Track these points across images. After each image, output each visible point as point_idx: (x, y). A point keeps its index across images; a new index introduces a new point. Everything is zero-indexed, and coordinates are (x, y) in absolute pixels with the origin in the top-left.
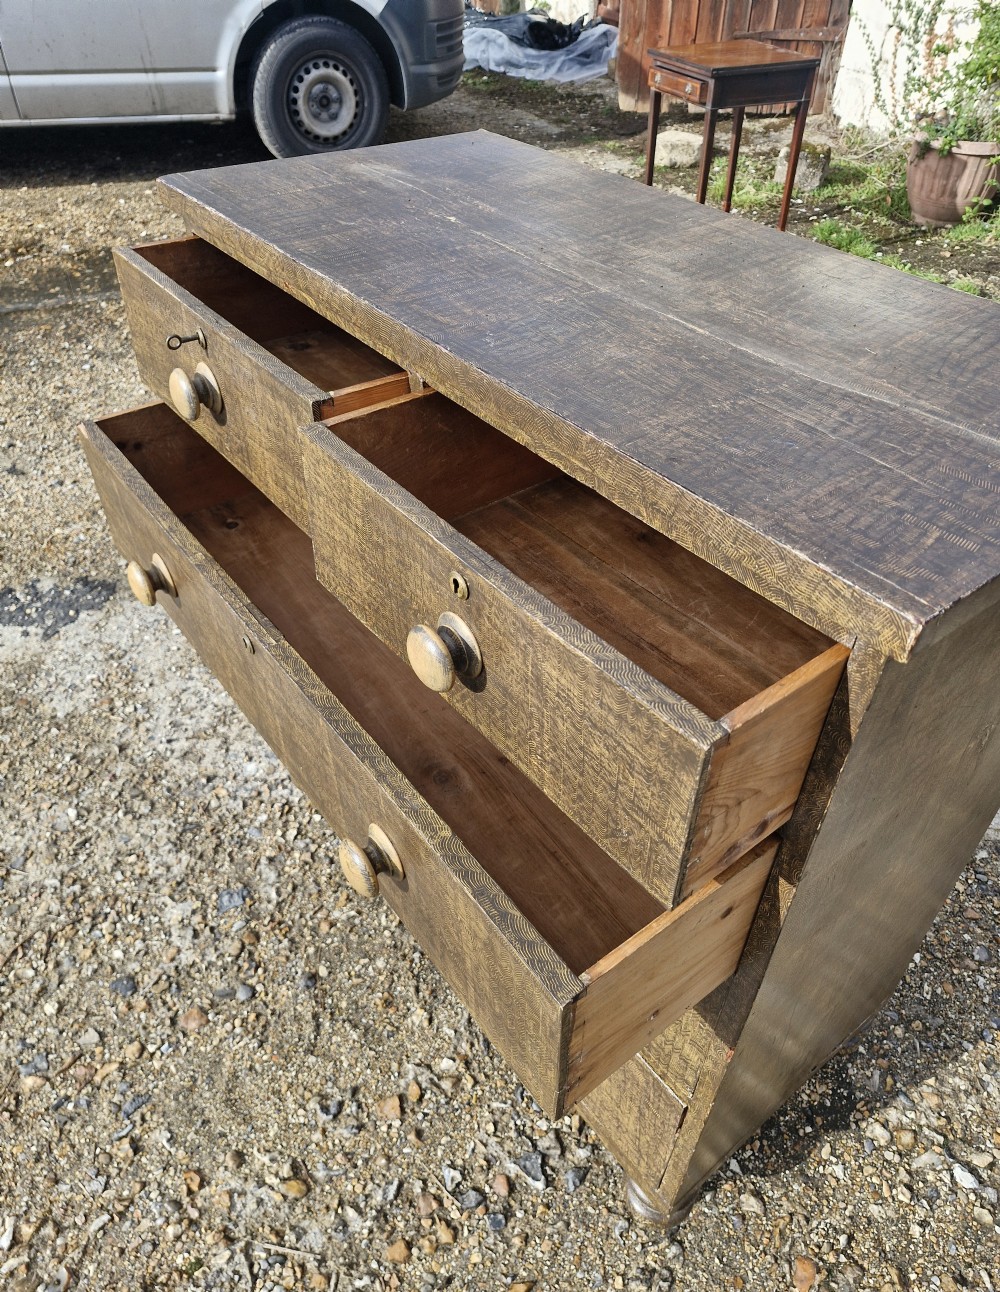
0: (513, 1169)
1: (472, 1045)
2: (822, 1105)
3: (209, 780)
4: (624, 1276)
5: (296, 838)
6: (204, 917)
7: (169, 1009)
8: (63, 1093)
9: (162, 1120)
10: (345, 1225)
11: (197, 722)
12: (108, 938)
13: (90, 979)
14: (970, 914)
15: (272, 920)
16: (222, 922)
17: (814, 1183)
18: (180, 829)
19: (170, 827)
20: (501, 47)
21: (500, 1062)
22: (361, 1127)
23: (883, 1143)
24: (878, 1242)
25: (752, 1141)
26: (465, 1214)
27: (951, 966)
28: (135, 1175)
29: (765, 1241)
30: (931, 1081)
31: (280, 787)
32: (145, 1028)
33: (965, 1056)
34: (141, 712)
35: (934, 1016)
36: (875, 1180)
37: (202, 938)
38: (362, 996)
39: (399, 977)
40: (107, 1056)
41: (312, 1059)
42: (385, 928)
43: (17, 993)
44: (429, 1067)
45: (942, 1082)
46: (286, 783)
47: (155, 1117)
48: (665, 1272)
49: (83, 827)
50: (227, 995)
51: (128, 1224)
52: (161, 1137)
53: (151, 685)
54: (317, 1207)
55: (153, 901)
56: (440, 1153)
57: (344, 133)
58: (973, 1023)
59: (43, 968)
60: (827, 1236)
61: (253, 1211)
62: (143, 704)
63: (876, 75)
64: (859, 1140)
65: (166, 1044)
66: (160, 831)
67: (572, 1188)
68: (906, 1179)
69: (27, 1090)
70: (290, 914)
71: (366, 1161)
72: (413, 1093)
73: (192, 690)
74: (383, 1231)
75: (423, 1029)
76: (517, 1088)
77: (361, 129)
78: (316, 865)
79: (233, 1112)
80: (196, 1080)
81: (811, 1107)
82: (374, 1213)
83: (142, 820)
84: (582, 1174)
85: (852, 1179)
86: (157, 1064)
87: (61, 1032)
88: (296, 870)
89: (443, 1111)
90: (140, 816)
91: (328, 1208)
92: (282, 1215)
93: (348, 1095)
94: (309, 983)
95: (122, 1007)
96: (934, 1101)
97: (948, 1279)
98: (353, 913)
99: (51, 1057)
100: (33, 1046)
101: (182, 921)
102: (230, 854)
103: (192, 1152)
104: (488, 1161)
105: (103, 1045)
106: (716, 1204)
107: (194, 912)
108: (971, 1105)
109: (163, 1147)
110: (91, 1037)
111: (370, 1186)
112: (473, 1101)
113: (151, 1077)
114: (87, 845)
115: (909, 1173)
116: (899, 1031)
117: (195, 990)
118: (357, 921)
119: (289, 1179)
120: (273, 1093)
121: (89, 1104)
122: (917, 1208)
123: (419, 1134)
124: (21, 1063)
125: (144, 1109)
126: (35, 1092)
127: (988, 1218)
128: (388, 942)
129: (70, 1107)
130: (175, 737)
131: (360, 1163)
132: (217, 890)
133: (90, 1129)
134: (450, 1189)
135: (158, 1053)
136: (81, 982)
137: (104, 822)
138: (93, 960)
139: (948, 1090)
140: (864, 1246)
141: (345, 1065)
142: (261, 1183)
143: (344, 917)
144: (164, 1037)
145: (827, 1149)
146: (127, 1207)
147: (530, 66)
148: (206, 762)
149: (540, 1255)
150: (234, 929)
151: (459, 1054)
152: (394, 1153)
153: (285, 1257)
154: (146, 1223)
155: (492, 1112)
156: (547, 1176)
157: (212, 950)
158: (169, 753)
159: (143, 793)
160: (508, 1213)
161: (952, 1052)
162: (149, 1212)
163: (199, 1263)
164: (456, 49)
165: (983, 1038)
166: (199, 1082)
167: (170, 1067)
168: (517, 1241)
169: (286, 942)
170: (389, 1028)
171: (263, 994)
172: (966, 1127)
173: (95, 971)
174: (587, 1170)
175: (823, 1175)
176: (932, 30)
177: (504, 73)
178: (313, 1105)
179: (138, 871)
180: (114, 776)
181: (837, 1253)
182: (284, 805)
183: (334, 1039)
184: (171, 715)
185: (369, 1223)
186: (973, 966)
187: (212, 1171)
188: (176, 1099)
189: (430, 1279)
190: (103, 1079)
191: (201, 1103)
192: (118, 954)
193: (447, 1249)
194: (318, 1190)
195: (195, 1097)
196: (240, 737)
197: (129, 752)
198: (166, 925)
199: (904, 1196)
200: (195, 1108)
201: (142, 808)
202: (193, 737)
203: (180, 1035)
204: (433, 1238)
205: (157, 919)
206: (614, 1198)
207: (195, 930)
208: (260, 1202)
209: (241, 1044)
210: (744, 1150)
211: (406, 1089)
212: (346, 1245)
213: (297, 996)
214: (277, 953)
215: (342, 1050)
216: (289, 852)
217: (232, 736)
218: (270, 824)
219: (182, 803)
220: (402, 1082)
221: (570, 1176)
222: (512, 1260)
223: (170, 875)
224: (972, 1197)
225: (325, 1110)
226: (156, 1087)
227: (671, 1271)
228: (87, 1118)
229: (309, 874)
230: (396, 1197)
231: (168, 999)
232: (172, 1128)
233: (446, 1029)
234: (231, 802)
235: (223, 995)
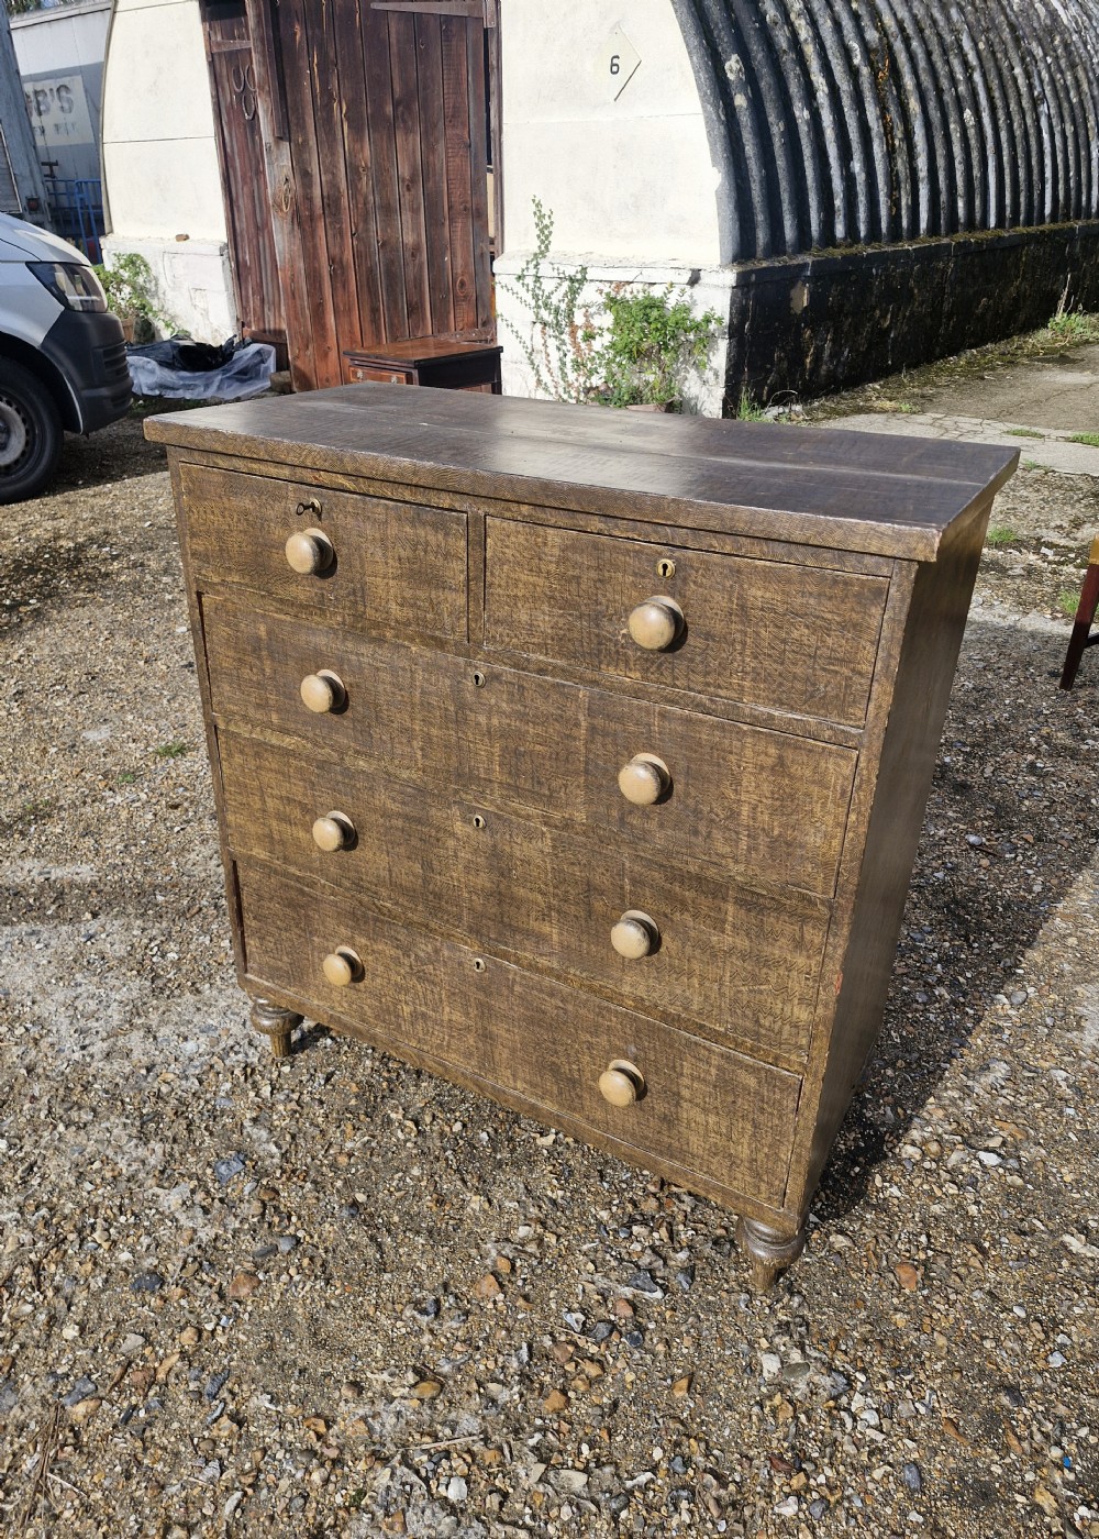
0: (628, 1292)
1: (540, 1207)
2: (858, 1147)
3: (149, 1070)
4: (765, 1336)
5: (272, 1093)
6: (208, 1193)
7: (211, 1286)
8: (125, 1404)
9: (253, 1387)
10: (494, 1401)
11: (107, 1022)
12: (106, 1245)
13: (103, 1291)
14: (900, 971)
15: (284, 1172)
16: (229, 1190)
17: (882, 1207)
18: (138, 1123)
19: (125, 1124)
20: (152, 372)
21: (572, 1212)
22: (467, 1313)
23: (918, 1158)
24: (950, 1231)
25: (817, 1194)
26: (603, 1346)
27: (905, 1013)
28: (249, 1446)
29: (865, 1264)
30: (932, 1100)
31: (232, 1055)
32: (191, 1312)
33: (947, 1074)
34: (35, 1031)
35: (910, 1053)
36: (926, 1187)
37: (214, 1212)
38: (411, 1205)
39: (440, 1177)
40: (161, 1352)
41: (387, 1276)
42: (406, 1141)
43: (21, 1332)
44: (507, 1240)
45: (939, 1098)
46: (236, 1048)
47: (245, 1387)
48: (798, 1320)
49: (21, 1155)
50: (269, 1252)
51: (265, 1491)
52: (264, 1401)
53: (34, 1003)
54: (458, 1397)
55: (141, 1197)
56: (553, 1306)
57: (16, 462)
58: (941, 1048)
59: (41, 1297)
60: (910, 1242)
61: (395, 1426)
62: (33, 1023)
63: (532, 363)
64: (899, 1162)
65: (224, 1318)
66: (115, 1131)
67: (687, 1287)
68: (948, 1177)
69: (80, 1418)
70: (301, 1160)
71: (486, 1340)
72: (504, 1267)
73: (85, 995)
74: (533, 1390)
75: (485, 1211)
76: (599, 1227)
77: (35, 455)
78: (306, 1111)
79: (328, 1351)
80: (272, 1339)
81: (850, 1151)
82: (517, 1378)
83: (89, 1128)
84: (690, 1272)
85: (908, 1193)
86: (222, 1340)
87: (95, 1350)
88: (287, 1121)
89: (539, 1271)
90: (85, 1125)
91: (469, 1393)
92: (426, 1418)
93: (441, 1291)
94: (352, 1211)
95: (155, 1302)
96: (941, 1113)
97: (1012, 1236)
98: (366, 1138)
99: (94, 1377)
100: (68, 1376)
101: (184, 1203)
102: (206, 1128)
103: (302, 1401)
104: (602, 1295)
105: (151, 1344)
106: (813, 1253)
107: (193, 1192)
108: (969, 1107)
109: (268, 1409)
110: (133, 1341)
111: (501, 1359)
112: (563, 1253)
113: (221, 1353)
114: (35, 1169)
115: (947, 1172)
116: (889, 1072)
117: (230, 1260)
118: (373, 1144)
119: (417, 1383)
120: (362, 1319)
121: (162, 1404)
122: (967, 1195)
123: (526, 1298)
124: (60, 1395)
125: (229, 1385)
126: (90, 1417)
127: (1019, 1182)
128: (415, 1151)
129: (142, 1414)
130: (87, 1042)
131: (481, 1343)
132: (209, 1165)
133: (176, 1425)
134: (578, 1330)
135: (219, 1328)
136: (95, 1296)
137: (43, 1142)
138: (97, 1272)
139: (947, 1102)
140: (941, 1239)
141: (424, 1267)
142: (391, 1400)
143: (359, 1145)
144: (218, 1312)
145: (878, 1179)
146: (257, 1477)
147: (187, 387)
148: (136, 1055)
149: (685, 1351)
150: (246, 1192)
151: (530, 1219)
152: (510, 1322)
153: (446, 1450)
154: (284, 1483)
155: (585, 1254)
156: (661, 1286)
157: (231, 1218)
158: (88, 1059)
159: (76, 1103)
160: (642, 1329)
161: (937, 1074)
162: (283, 1471)
163: (361, 1493)
164: (121, 372)
165: (954, 1057)
166: (277, 1339)
167: (238, 1340)
168: (661, 1348)
169: (309, 1185)
170: (451, 1222)
171: (308, 1238)
172: (973, 1124)
173: (106, 1281)
174: (693, 1268)
175: (885, 1199)
176: (572, 322)
177: (160, 396)
178: (408, 1313)
179: (108, 1175)
180: (33, 1097)
181: (925, 1250)
182: (244, 1068)
183: (401, 1251)
184: (71, 1023)
185: (516, 1389)
186: (921, 1007)
187: (332, 1409)
188: (260, 1363)
189: (599, 1412)
190: (168, 1374)
191: (288, 1357)
192: (125, 1256)
193: (599, 1380)
194: (451, 1383)
195: (279, 1353)
196: (163, 1022)
197: (40, 1071)
198: (167, 1213)
199: (953, 1190)
200: (285, 1363)
201: (84, 1116)
202: (109, 1037)
203: (235, 1305)
204: (583, 1376)
205: (153, 1211)
206: (727, 1282)
207: (203, 1207)
208: (399, 1414)
209: (307, 1288)
210: (815, 1204)
211: (495, 1266)
212: (502, 1417)
213: (344, 1227)
214: (304, 1197)
215: (414, 1257)
216: (271, 1108)
217: (154, 1024)
218: (238, 1090)
219: (128, 1100)
220: (488, 1262)
221: (681, 1277)
222: (664, 1365)
223: (148, 1168)
224: (1001, 1171)
225: (424, 1312)
226: (232, 1359)
227: (802, 1317)
228: (167, 1417)
229: (302, 1120)
230: (531, 1359)
231: (205, 1277)
232: (268, 1390)
233: (507, 1204)
234: (183, 1082)
235: (264, 1254)
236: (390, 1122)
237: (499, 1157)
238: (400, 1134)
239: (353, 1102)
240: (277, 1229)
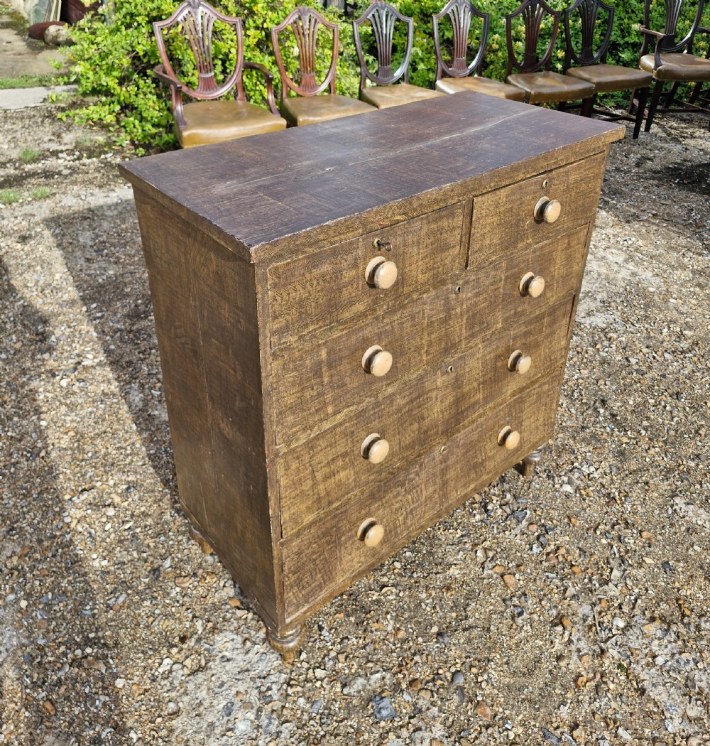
0: (524, 523)
1: (465, 542)
4: (553, 485)
5: (323, 669)
6: (402, 726)
7: (480, 733)
9: (554, 715)
10: (575, 595)
15: (400, 672)
16: (404, 711)
21: (471, 530)
22: (524, 594)
26: (550, 542)
28: (591, 722)
31: (269, 693)
37: (421, 724)
38: (447, 604)
39: (431, 584)
41: (492, 628)
42: (397, 595)
44: (483, 564)
46: (263, 689)
47: (554, 720)
50: (462, 691)
51: (618, 716)
52: (564, 711)
54: (570, 611)
56: (526, 556)
61: (585, 643)
65: (506, 726)
67: (524, 501)
71: (540, 590)
72: (499, 569)
74: (570, 578)
75: (461, 568)
76: (484, 522)
78: (348, 650)
79: (535, 669)
80: (524, 700)
82: (564, 582)
86: (520, 730)
88: (354, 663)
89: (505, 555)
91: (569, 605)
92: (581, 628)
93: (510, 602)
94: (443, 637)
98: (388, 617)
102: (339, 722)
103: (566, 688)
104: (523, 534)
109: (569, 708)
111: (551, 587)
112: (496, 541)
113: (530, 732)
117: (462, 718)
118: (394, 614)
119: (563, 626)
120: (519, 646)
123: (519, 565)
125: (551, 729)
128: (407, 593)
131: (542, 593)
132: (376, 723)
134: (541, 549)
135: (514, 730)
141: (491, 607)
142: (570, 642)
143: (391, 623)
144: (501, 730)
146: (609, 719)
149: (556, 514)
150: (410, 699)
151: (472, 549)
152: (531, 576)
153: (599, 622)
154: (613, 704)
155: (499, 533)
156: (524, 509)
157: (429, 713)
160: (544, 525)
162: (606, 704)
163: (620, 666)
166: (523, 697)
167: (520, 720)
168: (554, 522)
169: (417, 658)
170: (464, 587)
171: (458, 666)
174: (515, 496)
178: (519, 622)
183: (477, 617)
185: (570, 584)
188: (538, 709)
189: (583, 556)
191: (537, 692)
193: (567, 550)
194: (562, 612)
195: (533, 696)
200: (540, 695)
203: (497, 718)
204: (565, 555)
206: (524, 487)
208: (580, 639)
209: (494, 673)
211: (498, 573)
212: (583, 594)
213: (453, 644)
214: (425, 663)
215: (483, 611)
216: (337, 673)
218: (309, 694)
220: (495, 576)
221: (519, 501)
222: (563, 524)
225: (520, 614)
226: (535, 726)
227: (545, 470)
229: (356, 654)
230: (553, 573)
231: (473, 736)
232: (556, 706)
233: (459, 557)
234: (283, 736)
235: (462, 695)
236: (378, 601)
237: (425, 552)
238: (391, 597)
239: (352, 619)
240: (446, 684)
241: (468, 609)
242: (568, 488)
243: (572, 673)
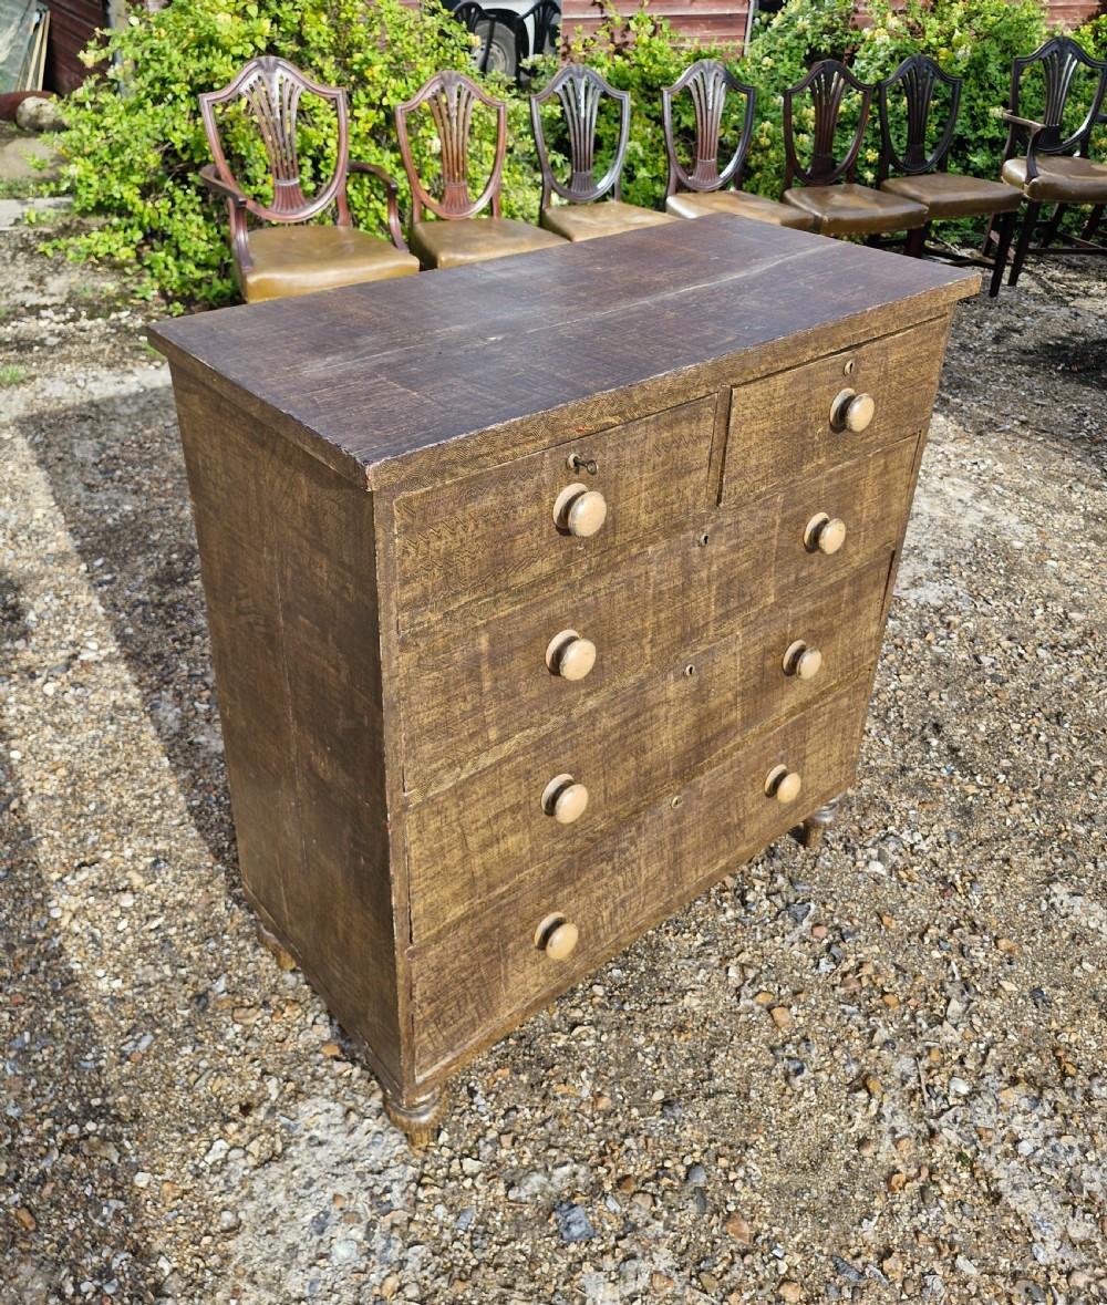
0: (806, 924)
1: (710, 954)
4: (855, 862)
5: (476, 1159)
6: (606, 1252)
7: (732, 1263)
9: (853, 1235)
10: (886, 1043)
15: (601, 1164)
16: (608, 1227)
21: (720, 934)
22: (805, 1039)
26: (849, 956)
28: (912, 1246)
31: (388, 1197)
32: (762, 1285)
37: (635, 1248)
38: (679, 1055)
39: (653, 1021)
41: (753, 1094)
42: (598, 1039)
44: (737, 989)
47: (852, 1243)
48: (843, 840)
50: (703, 1196)
51: (956, 1237)
52: (869, 1228)
54: (880, 1067)
61: (903, 1119)
65: (774, 1252)
67: (807, 888)
70: (590, 1145)
71: (831, 1033)
72: (765, 999)
74: (880, 1014)
75: (703, 997)
76: (741, 921)
78: (518, 1128)
79: (823, 1161)
80: (803, 1210)
82: (871, 1020)
84: (795, 881)
86: (798, 1259)
88: (527, 1150)
89: (774, 976)
91: (879, 1058)
92: (897, 1095)
93: (781, 1052)
94: (673, 1107)
98: (582, 1075)
101: (614, 1281)
102: (502, 1245)
103: (872, 1192)
104: (805, 941)
107: (599, 1270)
109: (877, 1224)
111: (852, 1026)
112: (759, 953)
113: (813, 1261)
117: (703, 1239)
118: (593, 1070)
119: (869, 1091)
120: (795, 1124)
123: (798, 992)
125: (849, 1258)
128: (614, 1036)
131: (835, 1037)
132: (562, 1247)
134: (834, 966)
135: (787, 1258)
141: (752, 1061)
142: (879, 1116)
143: (588, 1084)
144: (766, 1258)
146: (943, 1241)
149: (859, 909)
150: (618, 1209)
151: (721, 966)
152: (818, 1010)
153: (927, 1086)
154: (949, 1218)
155: (765, 939)
156: (806, 902)
157: (648, 1231)
160: (838, 927)
162: (937, 1219)
163: (960, 1156)
166: (803, 1205)
167: (798, 1241)
168: (855, 923)
169: (629, 1142)
170: (707, 1026)
171: (695, 1155)
174: (791, 878)
178: (797, 1084)
183: (728, 1075)
185: (879, 1024)
188: (827, 1226)
189: (902, 977)
191: (825, 1198)
193: (877, 968)
194: (868, 1068)
195: (820, 1205)
200: (831, 1202)
203: (759, 1240)
204: (873, 977)
206: (806, 864)
207: (625, 1260)
208: (896, 1112)
209: (755, 1167)
211: (762, 1005)
212: (901, 1040)
215: (738, 1066)
216: (499, 1165)
218: (454, 1198)
220: (758, 1009)
221: (798, 888)
222: (869, 926)
225: (798, 1071)
226: (821, 1252)
227: (841, 837)
229: (530, 1135)
231: (720, 1268)
232: (857, 1221)
233: (699, 978)
234: (409, 1266)
235: (702, 1202)
236: (567, 1050)
237: (643, 969)
238: (588, 1043)
239: (524, 1078)
240: (677, 1184)
241: (714, 1063)
242: (878, 867)
243: (882, 1167)
